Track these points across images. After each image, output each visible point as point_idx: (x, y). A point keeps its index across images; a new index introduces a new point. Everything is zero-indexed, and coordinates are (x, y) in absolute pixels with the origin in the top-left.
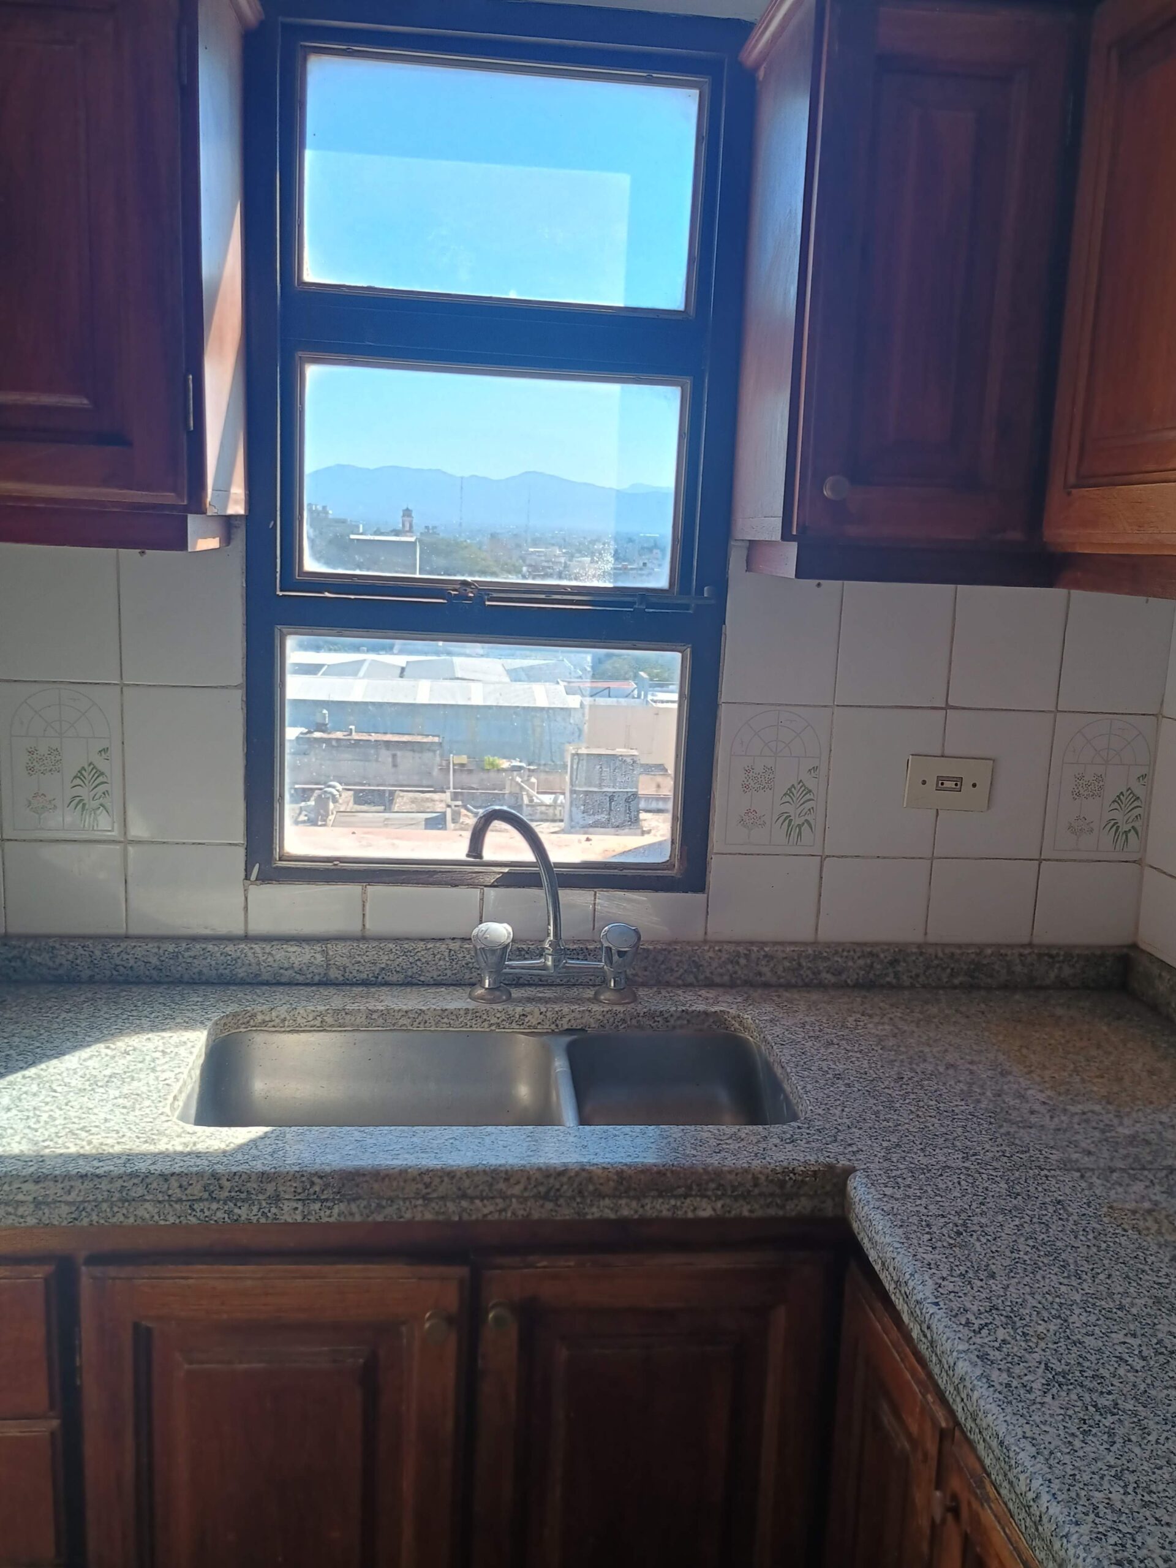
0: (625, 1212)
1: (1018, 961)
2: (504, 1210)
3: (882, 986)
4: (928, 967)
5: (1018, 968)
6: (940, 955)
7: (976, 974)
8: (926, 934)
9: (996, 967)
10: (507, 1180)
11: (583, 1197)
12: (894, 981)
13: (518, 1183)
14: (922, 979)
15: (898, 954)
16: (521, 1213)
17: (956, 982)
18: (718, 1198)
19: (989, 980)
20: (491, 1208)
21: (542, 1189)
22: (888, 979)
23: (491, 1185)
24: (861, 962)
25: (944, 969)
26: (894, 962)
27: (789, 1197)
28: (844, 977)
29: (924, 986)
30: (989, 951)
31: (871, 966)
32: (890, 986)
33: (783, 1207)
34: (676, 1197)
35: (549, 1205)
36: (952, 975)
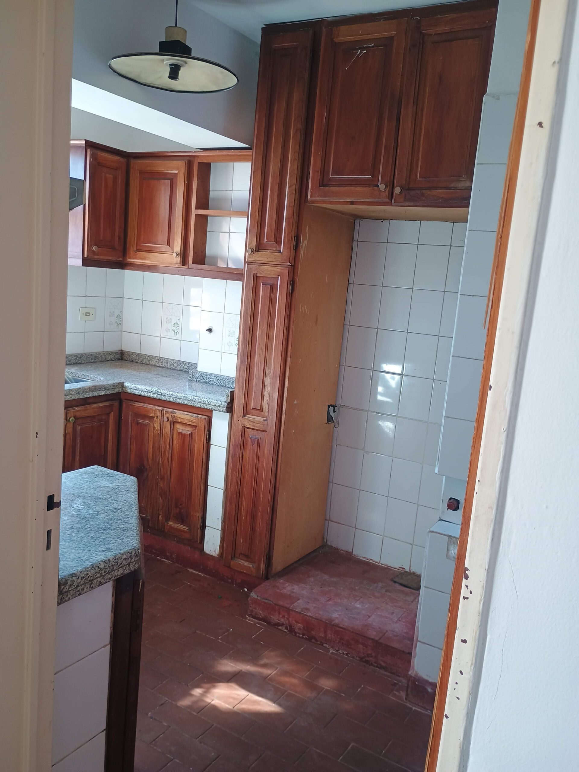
0: (90, 395)
1: (103, 355)
2: (71, 397)
3: (78, 363)
4: (87, 358)
5: (103, 357)
6: (89, 355)
7: (96, 359)
8: (84, 351)
9: (99, 357)
10: (72, 391)
11: (84, 393)
12: (81, 362)
13: (74, 391)
14: (86, 361)
15: (81, 356)
16: (74, 397)
17: (92, 361)
18: (105, 390)
19: (98, 360)
20: (69, 397)
21: (78, 392)
22: (80, 362)
23: (69, 392)
24: (74, 358)
25: (90, 358)
26: (81, 357)
27: (115, 389)
28: (71, 362)
29: (86, 363)
30: (98, 353)
31: (76, 359)
32: (80, 363)
33: (114, 391)
34: (98, 391)
35: (79, 395)
36: (91, 360)
